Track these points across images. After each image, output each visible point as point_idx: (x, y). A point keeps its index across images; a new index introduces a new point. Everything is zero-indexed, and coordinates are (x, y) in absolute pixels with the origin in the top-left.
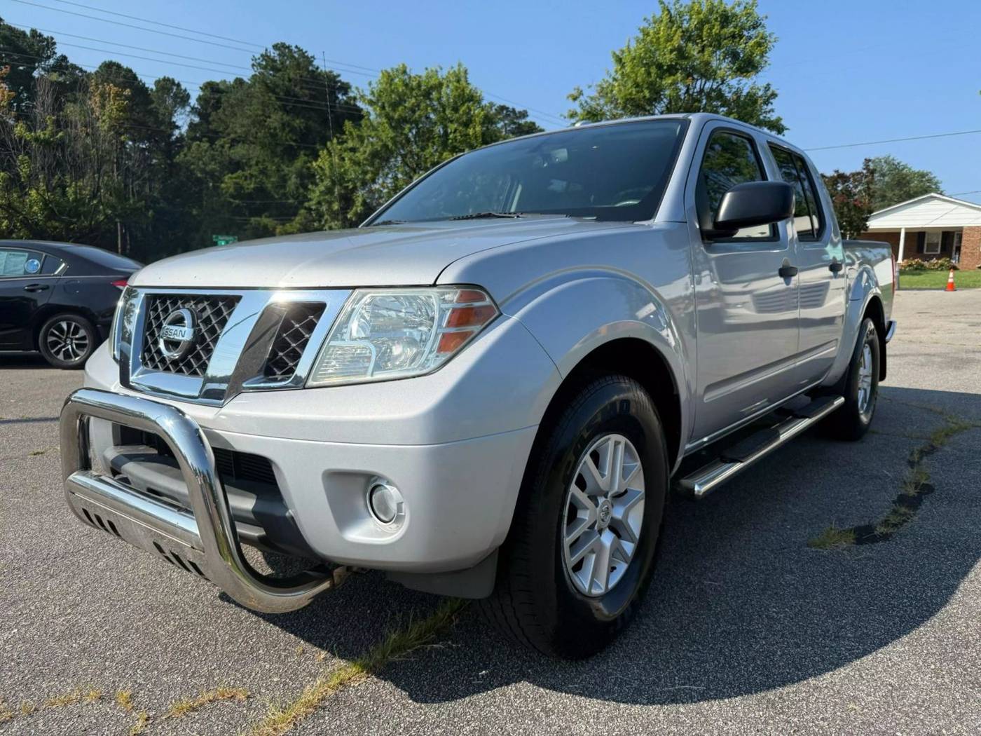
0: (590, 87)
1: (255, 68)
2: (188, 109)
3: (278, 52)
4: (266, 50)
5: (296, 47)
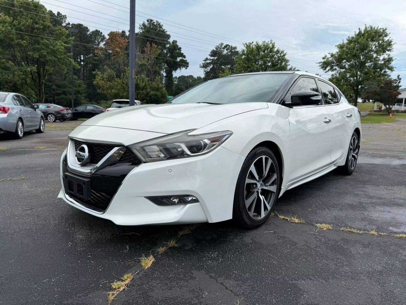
4: (144, 22)
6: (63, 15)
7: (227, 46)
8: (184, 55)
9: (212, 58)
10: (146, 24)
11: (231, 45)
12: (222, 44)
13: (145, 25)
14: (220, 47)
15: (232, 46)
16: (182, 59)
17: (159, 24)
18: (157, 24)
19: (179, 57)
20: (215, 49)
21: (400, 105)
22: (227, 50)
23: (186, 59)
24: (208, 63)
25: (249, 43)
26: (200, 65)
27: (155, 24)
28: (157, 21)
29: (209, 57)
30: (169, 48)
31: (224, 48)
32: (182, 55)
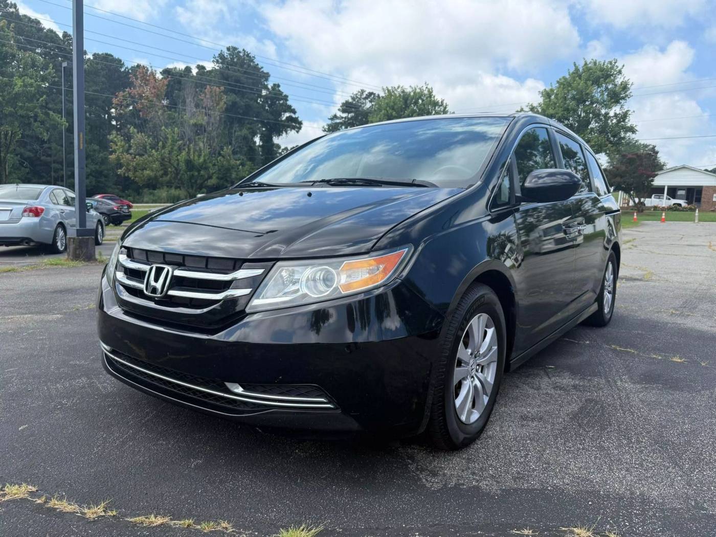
3: (228, 52)
4: (222, 50)
7: (371, 94)
8: (292, 108)
9: (345, 115)
10: (226, 55)
11: (377, 94)
12: (363, 91)
13: (223, 55)
14: (359, 97)
15: (379, 95)
16: (290, 116)
17: (248, 55)
18: (244, 55)
19: (285, 112)
20: (350, 100)
21: (659, 198)
22: (371, 102)
23: (296, 116)
24: (337, 124)
25: (392, 87)
26: (323, 127)
27: (241, 54)
28: (244, 50)
29: (339, 114)
30: (266, 97)
31: (366, 98)
32: (289, 109)
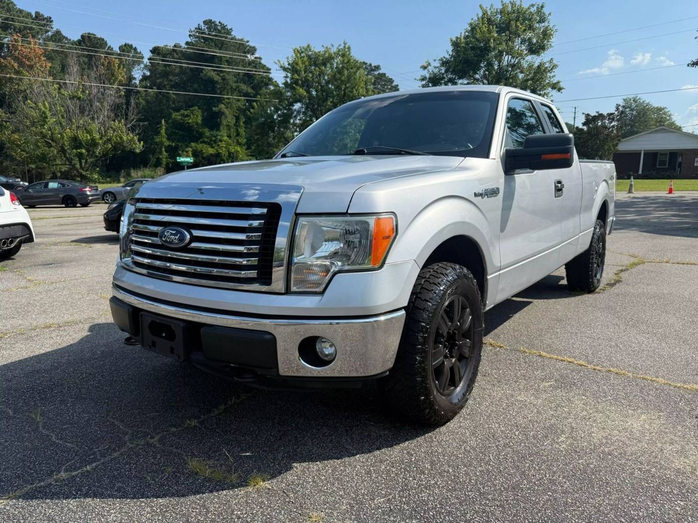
0: (435, 60)
1: (191, 37)
2: (142, 66)
3: (207, 26)
4: (199, 25)
5: (220, 22)
6: (45, 16)
11: (369, 63)
